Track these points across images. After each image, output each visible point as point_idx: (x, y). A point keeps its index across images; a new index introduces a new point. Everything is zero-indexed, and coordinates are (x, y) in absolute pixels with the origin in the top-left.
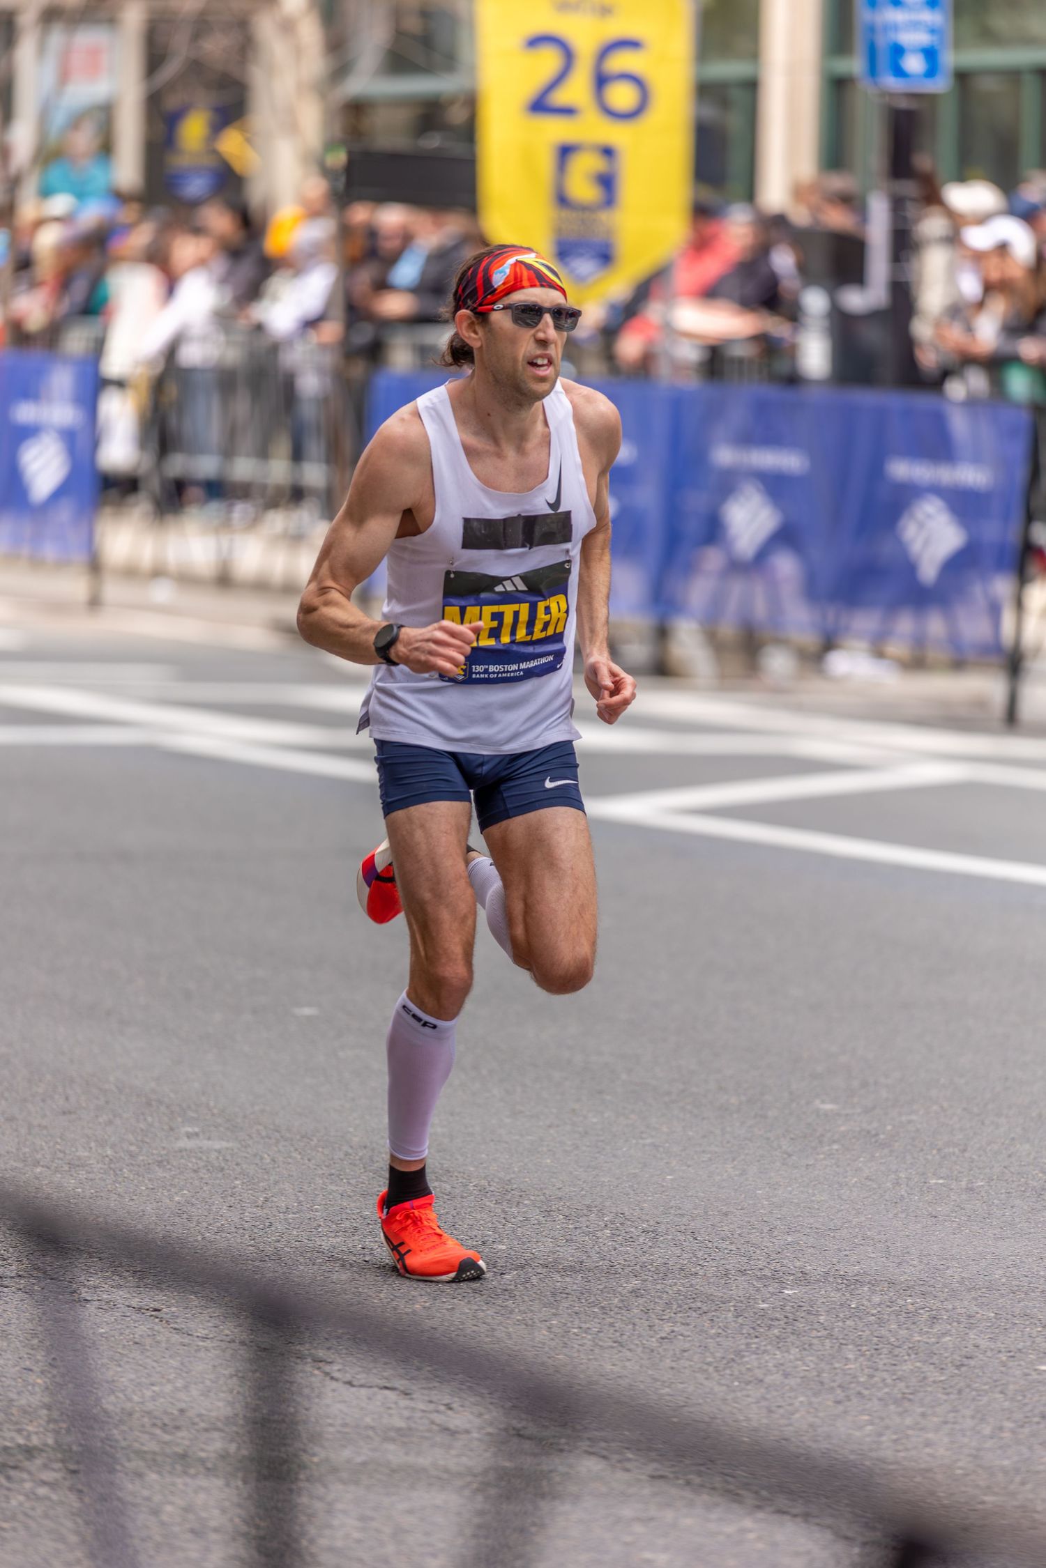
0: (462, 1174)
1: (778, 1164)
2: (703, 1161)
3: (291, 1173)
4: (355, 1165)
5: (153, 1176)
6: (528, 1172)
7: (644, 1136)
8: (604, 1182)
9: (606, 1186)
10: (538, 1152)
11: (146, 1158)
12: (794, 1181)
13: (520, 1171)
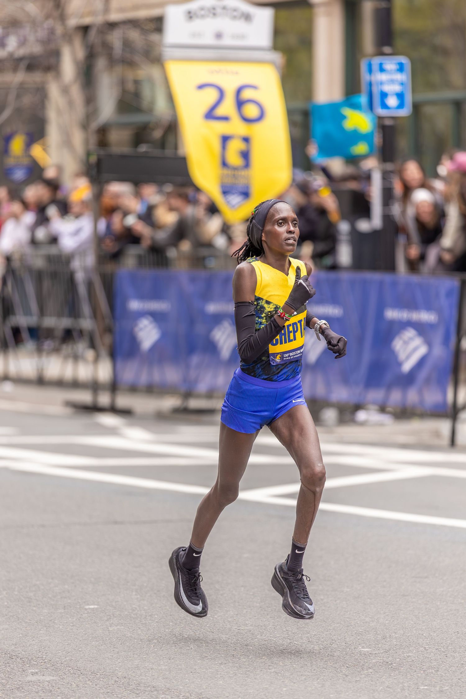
0: (176, 690)
1: (341, 681)
2: (302, 680)
3: (87, 692)
4: (120, 687)
5: (15, 696)
6: (211, 688)
7: (270, 667)
8: (251, 692)
9: (251, 694)
10: (216, 678)
11: (10, 686)
12: (349, 689)
13: (206, 688)
